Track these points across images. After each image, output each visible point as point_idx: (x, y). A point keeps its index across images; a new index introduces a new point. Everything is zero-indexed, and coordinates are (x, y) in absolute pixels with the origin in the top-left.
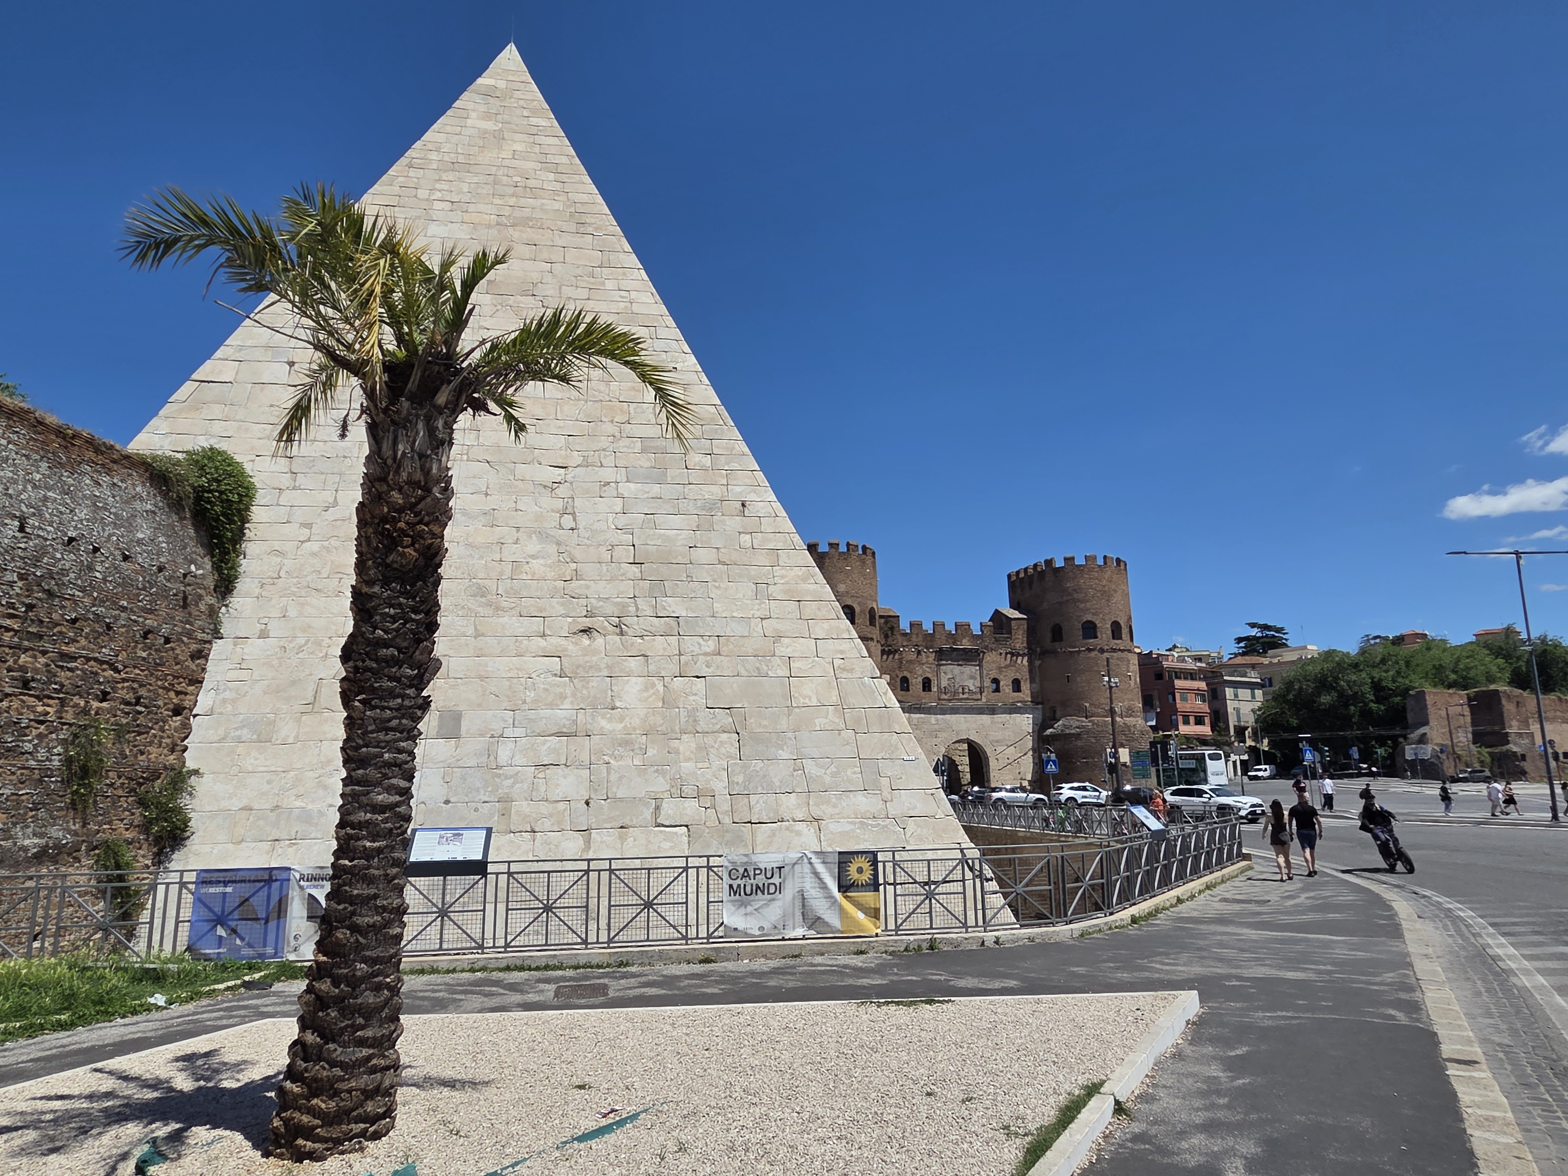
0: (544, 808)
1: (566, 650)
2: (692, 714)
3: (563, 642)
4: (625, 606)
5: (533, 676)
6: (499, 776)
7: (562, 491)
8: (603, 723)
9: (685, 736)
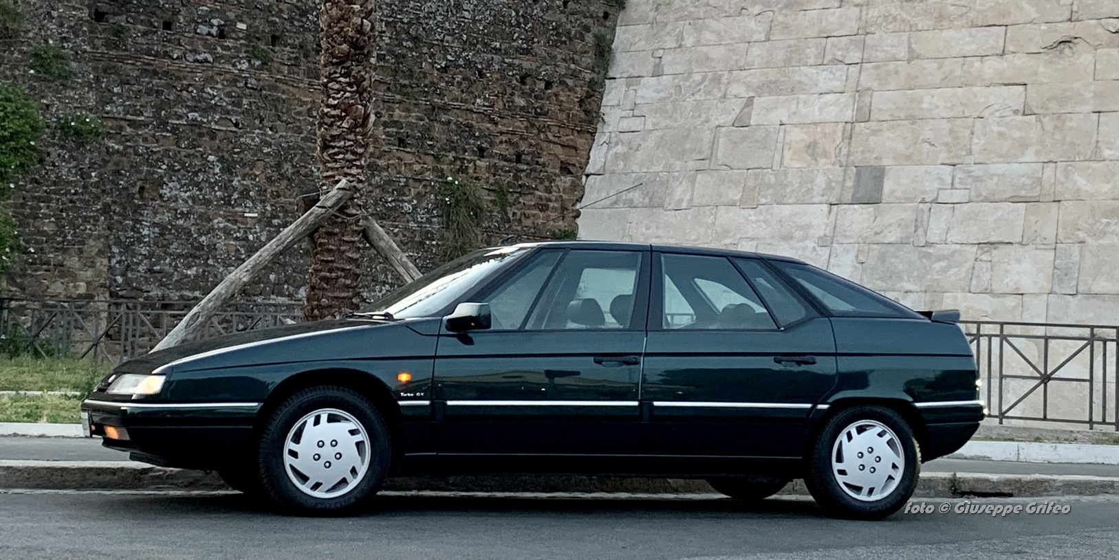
0: (987, 303)
1: (1036, 74)
3: (1031, 62)
5: (986, 114)
6: (928, 256)
8: (1081, 182)
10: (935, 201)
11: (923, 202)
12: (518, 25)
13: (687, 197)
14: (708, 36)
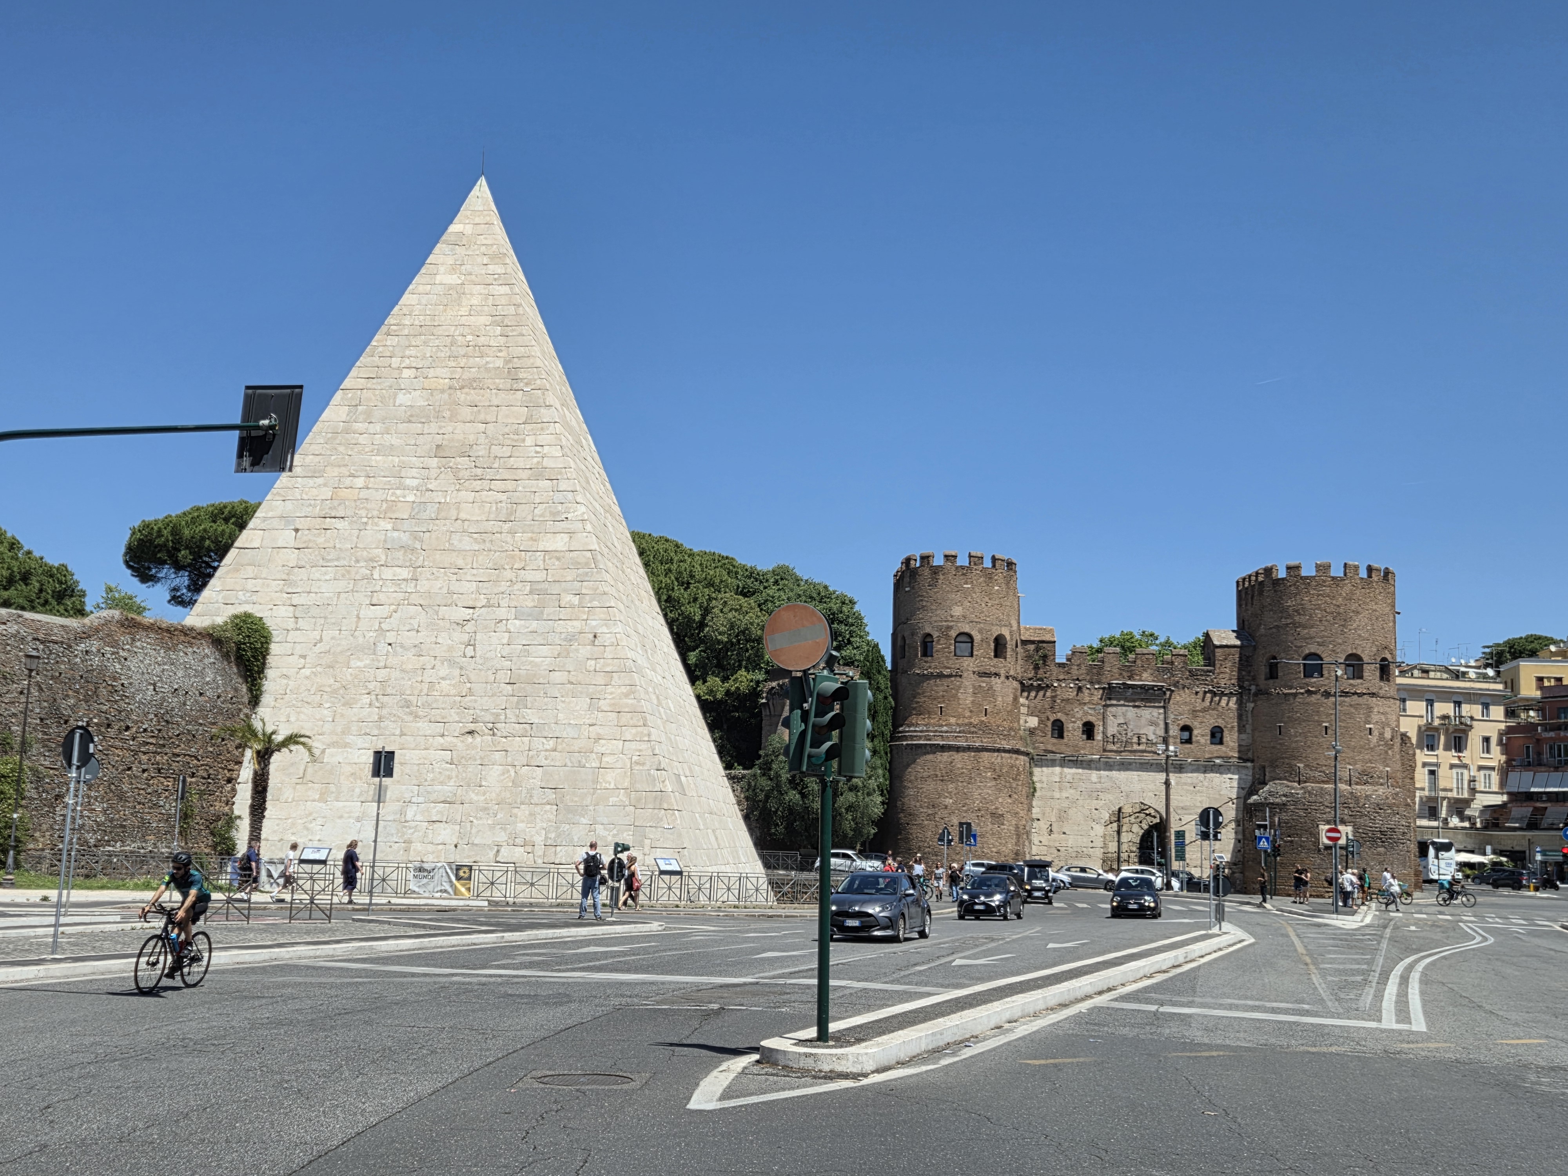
0: (430, 848)
1: (456, 746)
2: (530, 791)
3: (455, 740)
4: (498, 715)
5: (434, 763)
6: (405, 827)
7: (469, 627)
8: (473, 796)
9: (523, 806)
10: (410, 802)
11: (404, 802)
12: (210, 711)
13: (292, 796)
14: (302, 716)
